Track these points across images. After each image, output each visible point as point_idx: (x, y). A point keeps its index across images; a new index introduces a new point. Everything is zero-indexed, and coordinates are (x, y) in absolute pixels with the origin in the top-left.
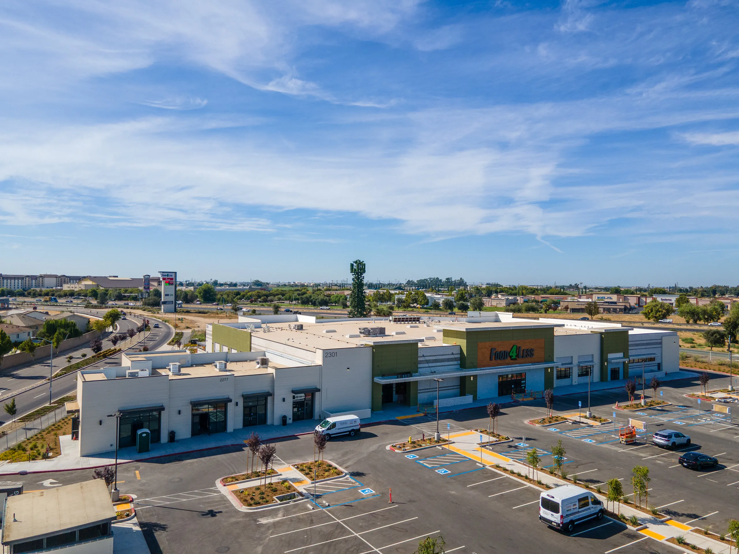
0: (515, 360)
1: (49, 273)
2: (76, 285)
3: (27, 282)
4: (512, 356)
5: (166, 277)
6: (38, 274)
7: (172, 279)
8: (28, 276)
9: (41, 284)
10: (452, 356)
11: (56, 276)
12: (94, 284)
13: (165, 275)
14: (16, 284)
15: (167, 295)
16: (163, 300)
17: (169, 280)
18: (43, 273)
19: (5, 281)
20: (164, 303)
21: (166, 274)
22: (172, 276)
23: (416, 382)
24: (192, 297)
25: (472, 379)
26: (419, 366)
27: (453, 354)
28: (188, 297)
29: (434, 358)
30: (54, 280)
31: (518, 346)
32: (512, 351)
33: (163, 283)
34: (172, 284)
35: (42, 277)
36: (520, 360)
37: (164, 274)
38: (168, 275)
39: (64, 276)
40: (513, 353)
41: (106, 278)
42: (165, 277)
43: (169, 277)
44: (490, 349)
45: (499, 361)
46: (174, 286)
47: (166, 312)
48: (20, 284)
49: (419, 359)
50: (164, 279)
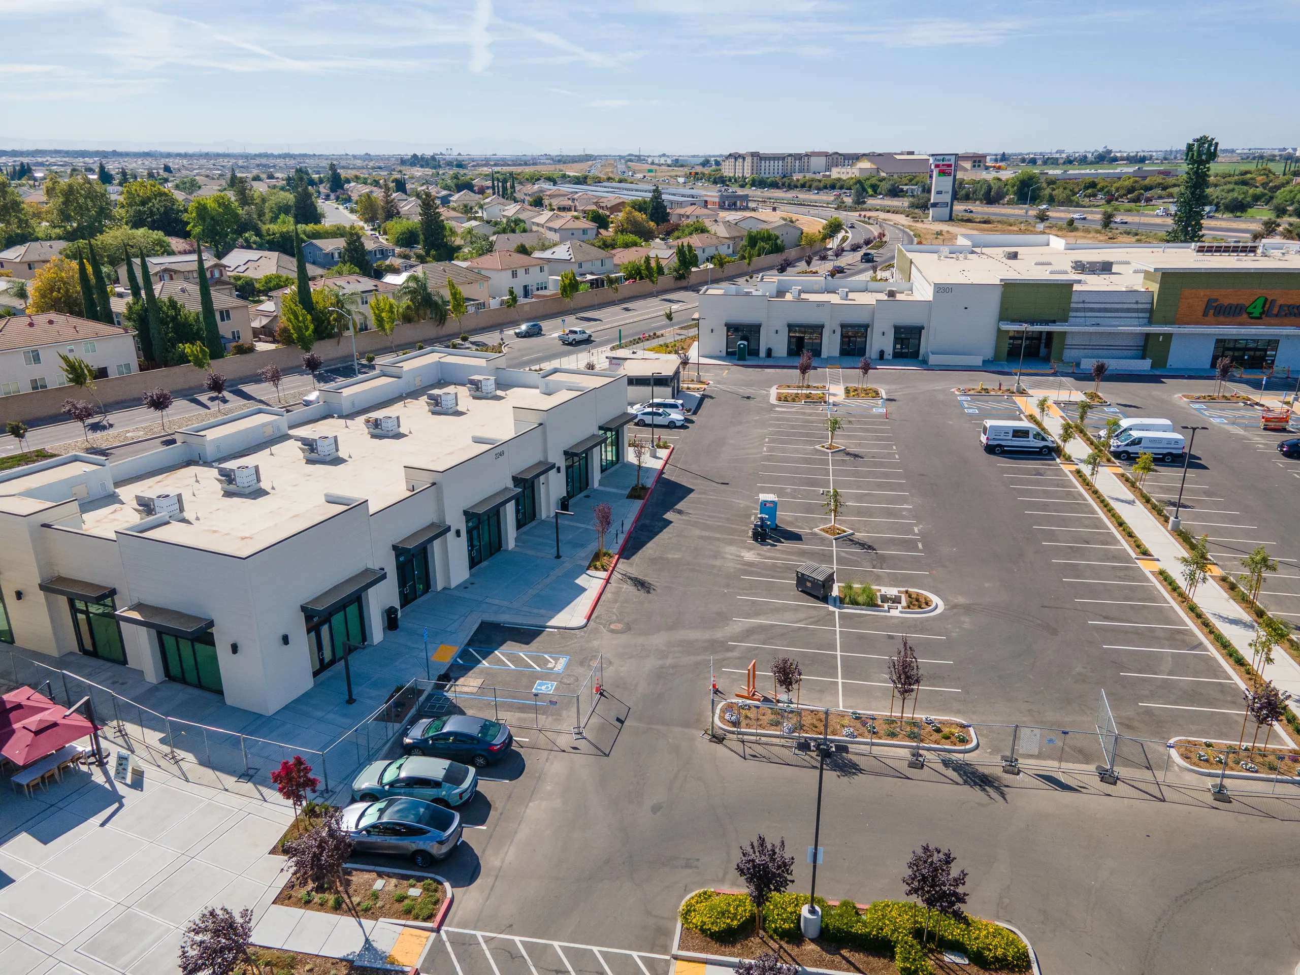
0: (1257, 319)
1: (817, 150)
2: (849, 169)
3: (789, 164)
4: (1252, 313)
5: (941, 163)
6: (802, 151)
7: (950, 166)
8: (790, 155)
9: (806, 167)
10: (1135, 306)
11: (826, 155)
12: (873, 166)
13: (939, 160)
14: (772, 168)
15: (939, 193)
16: (932, 201)
17: (944, 168)
18: (809, 150)
19: (763, 162)
20: (935, 205)
21: (941, 157)
22: (950, 160)
23: (1063, 334)
24: (997, 193)
25: (1161, 339)
26: (1071, 314)
27: (1137, 303)
28: (992, 193)
29: (1103, 306)
30: (823, 160)
31: (1270, 298)
32: (1253, 305)
33: (934, 173)
34: (950, 174)
35: (807, 155)
36: (1265, 319)
37: (938, 157)
38: (943, 160)
39: (836, 153)
40: (1255, 308)
41: (891, 155)
42: (938, 163)
43: (945, 163)
44: (1206, 300)
45: (1221, 319)
46: (952, 177)
47: (935, 220)
48: (780, 167)
49: (1073, 305)
50: (937, 166)
